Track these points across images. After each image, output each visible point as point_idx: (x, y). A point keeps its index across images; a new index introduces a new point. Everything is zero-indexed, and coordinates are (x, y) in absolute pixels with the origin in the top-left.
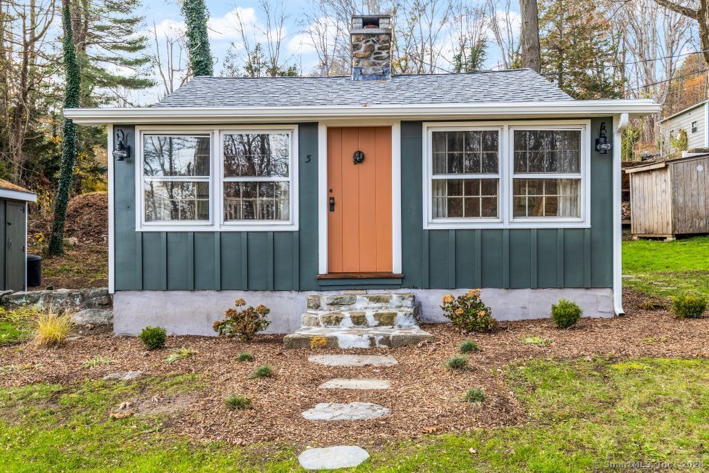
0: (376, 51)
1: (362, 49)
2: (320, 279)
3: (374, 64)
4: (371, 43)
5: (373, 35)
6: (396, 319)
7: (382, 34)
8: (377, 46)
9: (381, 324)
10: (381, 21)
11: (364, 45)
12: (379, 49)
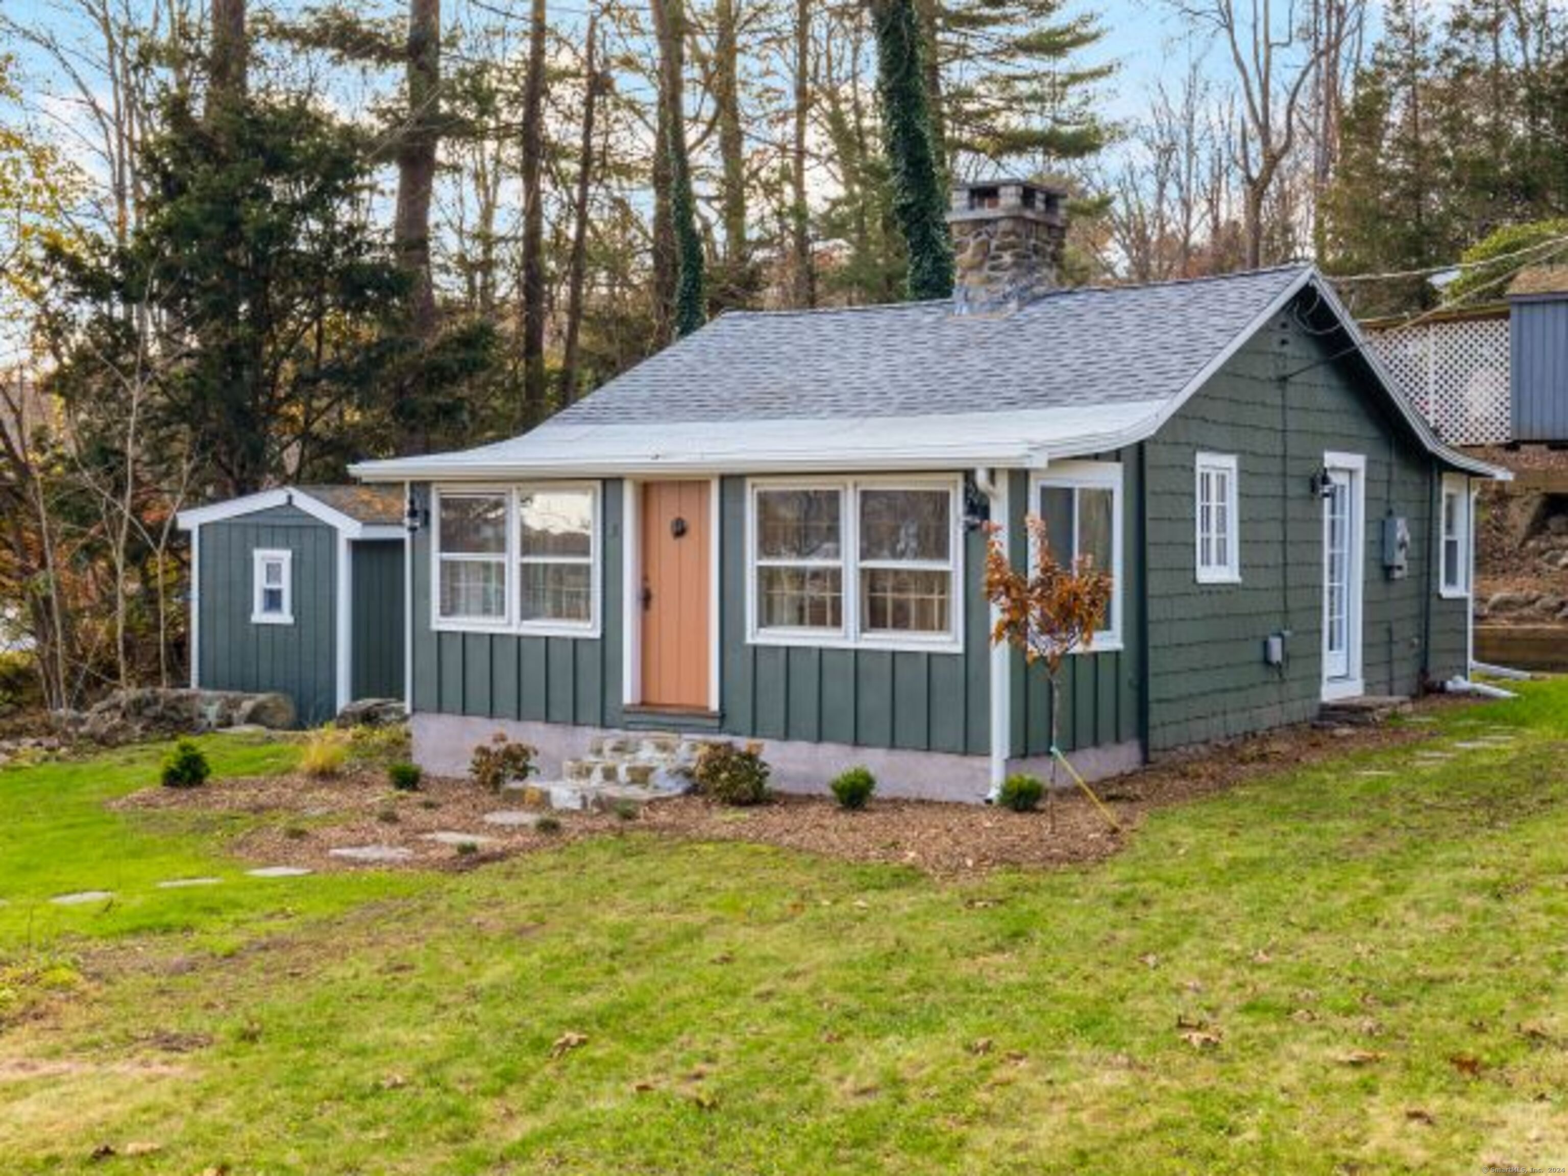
0: (993, 253)
1: (970, 251)
2: (626, 712)
3: (990, 280)
4: (984, 237)
5: (988, 222)
6: (652, 776)
7: (1002, 218)
8: (994, 243)
9: (634, 782)
10: (1002, 191)
11: (972, 243)
12: (998, 248)
